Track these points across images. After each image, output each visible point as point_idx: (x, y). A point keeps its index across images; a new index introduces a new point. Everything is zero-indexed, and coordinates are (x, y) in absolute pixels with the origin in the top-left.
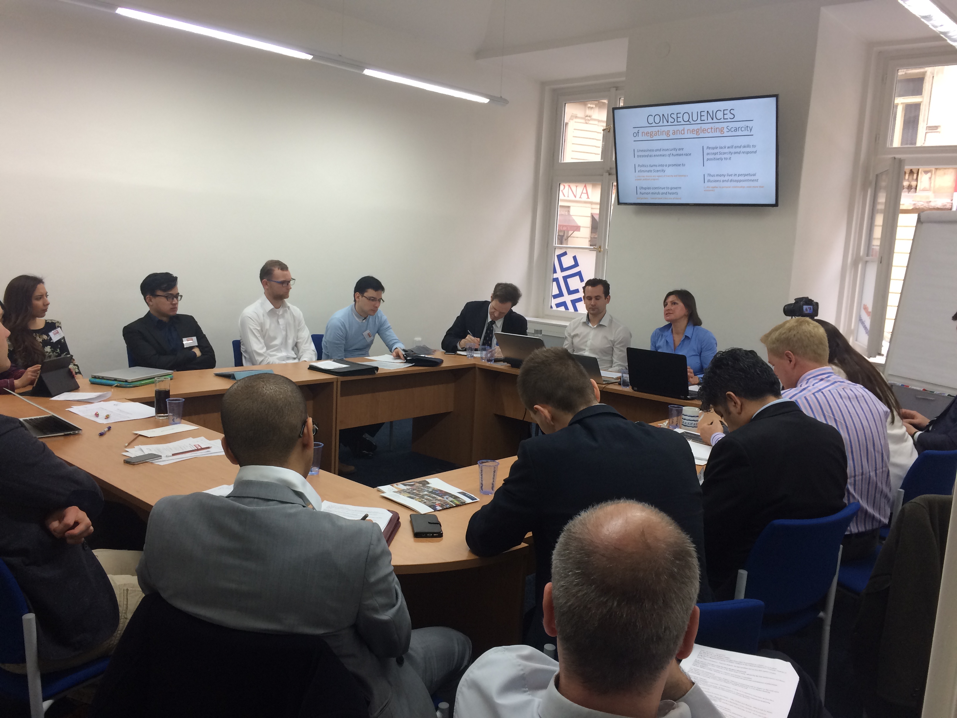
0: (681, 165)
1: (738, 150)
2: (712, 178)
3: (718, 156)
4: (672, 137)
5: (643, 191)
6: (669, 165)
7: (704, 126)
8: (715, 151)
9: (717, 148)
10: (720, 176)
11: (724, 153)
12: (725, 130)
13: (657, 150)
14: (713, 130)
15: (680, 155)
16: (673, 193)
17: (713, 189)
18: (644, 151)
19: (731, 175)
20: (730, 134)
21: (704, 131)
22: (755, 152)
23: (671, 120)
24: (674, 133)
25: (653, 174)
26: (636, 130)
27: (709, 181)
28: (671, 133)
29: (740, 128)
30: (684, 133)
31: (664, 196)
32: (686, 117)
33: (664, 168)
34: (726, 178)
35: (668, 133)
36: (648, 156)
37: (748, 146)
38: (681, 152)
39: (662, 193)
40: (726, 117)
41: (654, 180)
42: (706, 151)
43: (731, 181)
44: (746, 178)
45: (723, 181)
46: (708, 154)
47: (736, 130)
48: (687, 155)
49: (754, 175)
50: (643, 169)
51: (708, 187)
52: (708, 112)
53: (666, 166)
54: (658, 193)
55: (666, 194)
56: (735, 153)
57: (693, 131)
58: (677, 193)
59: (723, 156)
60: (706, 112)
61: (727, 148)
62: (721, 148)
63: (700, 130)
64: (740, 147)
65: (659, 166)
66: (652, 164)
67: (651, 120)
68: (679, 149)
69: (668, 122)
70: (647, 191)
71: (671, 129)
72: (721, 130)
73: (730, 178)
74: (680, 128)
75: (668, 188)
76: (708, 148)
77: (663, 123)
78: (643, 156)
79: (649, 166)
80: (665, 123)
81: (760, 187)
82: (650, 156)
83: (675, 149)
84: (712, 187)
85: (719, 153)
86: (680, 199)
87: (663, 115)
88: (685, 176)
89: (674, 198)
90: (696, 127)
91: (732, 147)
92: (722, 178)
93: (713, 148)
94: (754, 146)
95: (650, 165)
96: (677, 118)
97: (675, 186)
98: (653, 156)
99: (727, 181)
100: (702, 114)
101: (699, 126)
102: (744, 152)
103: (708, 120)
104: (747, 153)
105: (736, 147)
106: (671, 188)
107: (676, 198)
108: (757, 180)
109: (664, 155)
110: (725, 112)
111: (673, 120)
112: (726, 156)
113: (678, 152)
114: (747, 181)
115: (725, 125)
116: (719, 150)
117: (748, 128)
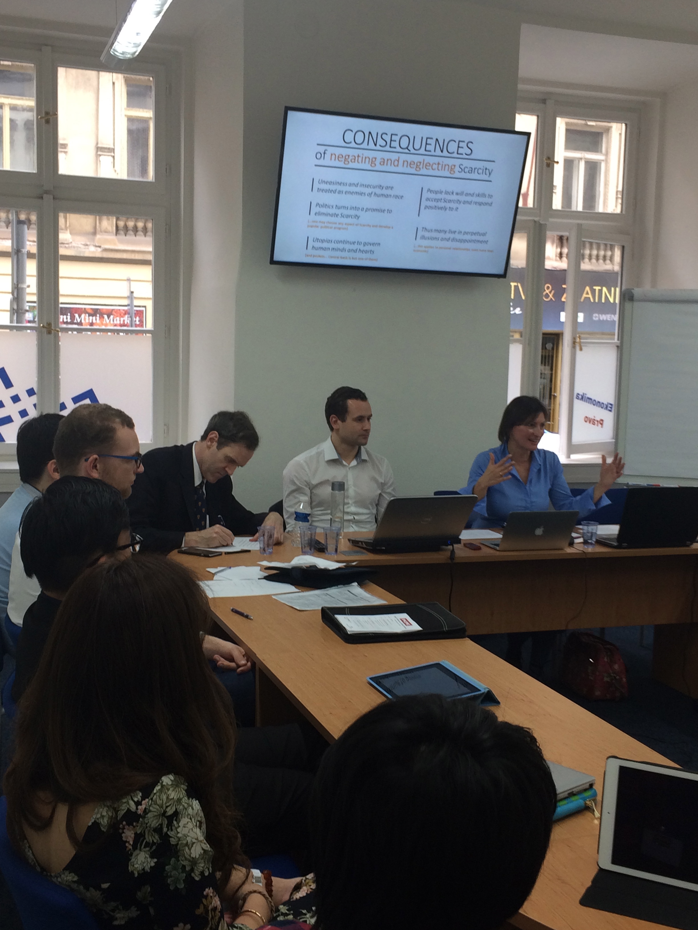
0: (386, 211)
1: (469, 199)
2: (427, 234)
3: (442, 204)
4: (378, 167)
5: (318, 245)
6: (367, 210)
7: (428, 159)
8: (439, 196)
9: (441, 192)
10: (439, 231)
11: (450, 201)
12: (457, 169)
13: (350, 185)
14: (440, 166)
15: (387, 196)
16: (366, 252)
17: (427, 249)
18: (330, 183)
19: (455, 232)
20: (463, 175)
21: (428, 165)
22: (490, 204)
23: (380, 142)
24: (383, 162)
25: (339, 220)
26: (322, 149)
27: (423, 237)
28: (377, 162)
29: (476, 170)
30: (398, 165)
31: (352, 254)
32: (405, 143)
33: (359, 213)
34: (448, 235)
35: (373, 161)
36: (335, 192)
37: (484, 195)
38: (389, 192)
39: (349, 251)
40: (461, 150)
41: (340, 229)
42: (426, 195)
43: (454, 240)
44: (474, 237)
45: (442, 239)
46: (428, 199)
47: (471, 171)
48: (397, 197)
49: (484, 234)
50: (323, 210)
51: (420, 246)
52: (437, 140)
53: (363, 209)
54: (343, 250)
55: (355, 251)
56: (465, 202)
57: (410, 164)
58: (372, 252)
59: (448, 205)
60: (435, 140)
61: (455, 194)
62: (447, 193)
63: (422, 164)
64: (472, 195)
65: (352, 208)
66: (339, 205)
67: (349, 137)
68: (387, 188)
69: (375, 145)
70: (325, 245)
71: (379, 155)
72: (452, 169)
73: (452, 236)
74: (394, 156)
75: (359, 243)
76: (429, 190)
77: (368, 144)
78: (326, 191)
79: (334, 207)
80: (372, 145)
81: (489, 251)
82: (340, 192)
83: (381, 187)
84: (425, 247)
85: (443, 200)
86: (376, 260)
87: (370, 133)
88: (389, 228)
89: (366, 259)
90: (416, 158)
91: (462, 194)
92: (442, 235)
93: (436, 192)
94: (490, 196)
95: (336, 206)
96: (391, 140)
97: (371, 241)
98: (344, 193)
99: (448, 240)
100: (429, 141)
101: (420, 158)
102: (476, 203)
103: (435, 151)
104: (480, 204)
105: (467, 195)
106: (365, 244)
107: (370, 259)
108: (486, 242)
109: (361, 194)
110: (461, 144)
111: (384, 143)
112: (452, 205)
113: (385, 192)
114: (474, 241)
115: (457, 162)
116: (443, 196)
117: (487, 171)
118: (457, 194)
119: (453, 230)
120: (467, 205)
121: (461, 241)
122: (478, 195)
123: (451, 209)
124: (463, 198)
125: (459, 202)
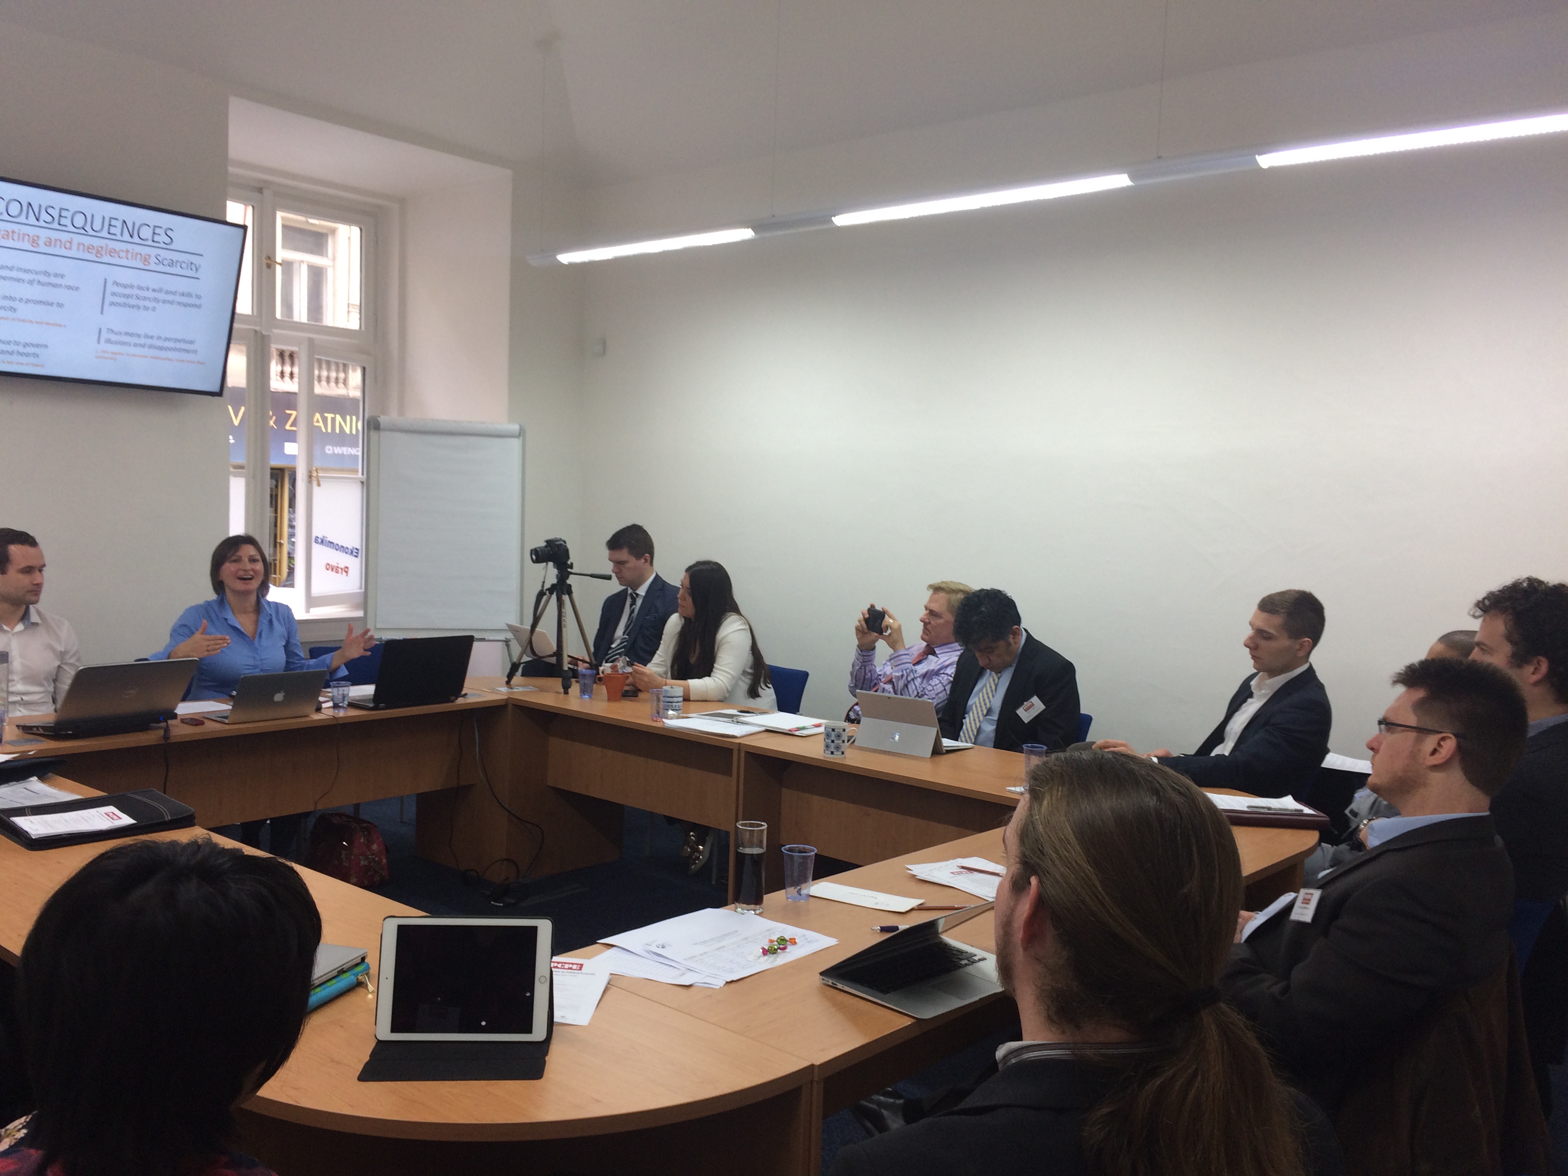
0: (56, 304)
1: (171, 297)
2: (114, 338)
3: (133, 302)
4: (43, 248)
6: (28, 301)
7: (112, 244)
8: (128, 291)
9: (132, 287)
10: (131, 335)
11: (145, 298)
12: (153, 260)
13: (2, 267)
14: (130, 256)
15: (54, 286)
16: (27, 355)
17: (114, 356)
19: (152, 337)
20: (160, 268)
21: (112, 252)
23: (44, 216)
24: (49, 243)
27: (108, 341)
28: (41, 242)
29: (178, 264)
30: (70, 249)
31: (6, 357)
32: (79, 221)
33: (16, 304)
34: (142, 341)
35: (34, 241)
37: (189, 295)
38: (58, 281)
39: (3, 352)
40: (156, 238)
42: (110, 288)
43: (151, 346)
44: (178, 345)
45: (136, 345)
46: (114, 294)
47: (172, 264)
48: (69, 288)
49: (192, 342)
51: (104, 352)
52: (124, 221)
53: (21, 300)
55: (11, 353)
56: (164, 302)
57: (89, 248)
58: (36, 355)
59: (141, 303)
60: (121, 222)
61: (150, 290)
62: (140, 288)
63: (104, 250)
64: (174, 293)
65: (5, 297)
68: (56, 275)
69: (38, 220)
71: (44, 234)
72: (146, 259)
73: (149, 341)
74: (65, 237)
75: (17, 343)
76: (116, 283)
77: (27, 218)
80: (32, 220)
81: (199, 362)
83: (46, 273)
84: (112, 353)
85: (134, 297)
86: (42, 366)
87: (29, 204)
88: (60, 326)
89: (27, 364)
90: (97, 242)
91: (160, 290)
92: (135, 340)
93: (125, 286)
94: (199, 297)
96: (60, 216)
97: (34, 342)
99: (143, 346)
100: (113, 222)
101: (103, 243)
102: (179, 303)
103: (122, 235)
104: (186, 305)
105: (167, 292)
106: (26, 345)
107: (33, 365)
108: (195, 352)
109: (18, 280)
110: (157, 231)
111: (49, 219)
112: (147, 303)
113: (53, 280)
114: (179, 350)
115: (153, 252)
116: (135, 291)
117: (193, 266)
118: (154, 290)
119: (150, 334)
120: (168, 306)
121: (161, 348)
122: (183, 295)
123: (146, 308)
124: (161, 296)
125: (156, 300)
